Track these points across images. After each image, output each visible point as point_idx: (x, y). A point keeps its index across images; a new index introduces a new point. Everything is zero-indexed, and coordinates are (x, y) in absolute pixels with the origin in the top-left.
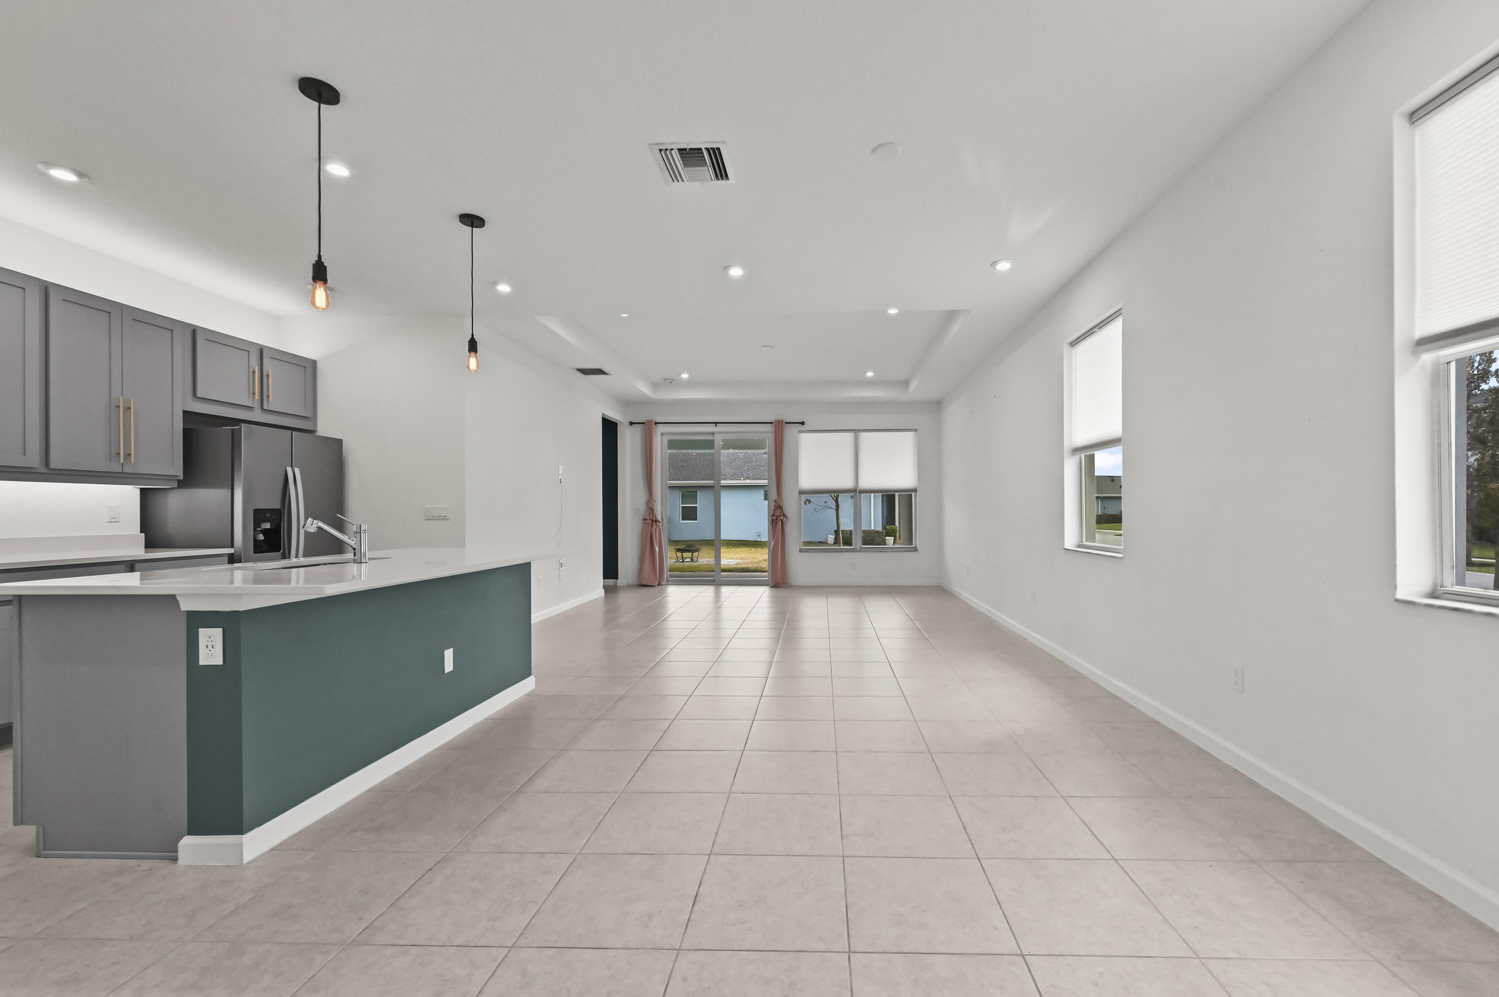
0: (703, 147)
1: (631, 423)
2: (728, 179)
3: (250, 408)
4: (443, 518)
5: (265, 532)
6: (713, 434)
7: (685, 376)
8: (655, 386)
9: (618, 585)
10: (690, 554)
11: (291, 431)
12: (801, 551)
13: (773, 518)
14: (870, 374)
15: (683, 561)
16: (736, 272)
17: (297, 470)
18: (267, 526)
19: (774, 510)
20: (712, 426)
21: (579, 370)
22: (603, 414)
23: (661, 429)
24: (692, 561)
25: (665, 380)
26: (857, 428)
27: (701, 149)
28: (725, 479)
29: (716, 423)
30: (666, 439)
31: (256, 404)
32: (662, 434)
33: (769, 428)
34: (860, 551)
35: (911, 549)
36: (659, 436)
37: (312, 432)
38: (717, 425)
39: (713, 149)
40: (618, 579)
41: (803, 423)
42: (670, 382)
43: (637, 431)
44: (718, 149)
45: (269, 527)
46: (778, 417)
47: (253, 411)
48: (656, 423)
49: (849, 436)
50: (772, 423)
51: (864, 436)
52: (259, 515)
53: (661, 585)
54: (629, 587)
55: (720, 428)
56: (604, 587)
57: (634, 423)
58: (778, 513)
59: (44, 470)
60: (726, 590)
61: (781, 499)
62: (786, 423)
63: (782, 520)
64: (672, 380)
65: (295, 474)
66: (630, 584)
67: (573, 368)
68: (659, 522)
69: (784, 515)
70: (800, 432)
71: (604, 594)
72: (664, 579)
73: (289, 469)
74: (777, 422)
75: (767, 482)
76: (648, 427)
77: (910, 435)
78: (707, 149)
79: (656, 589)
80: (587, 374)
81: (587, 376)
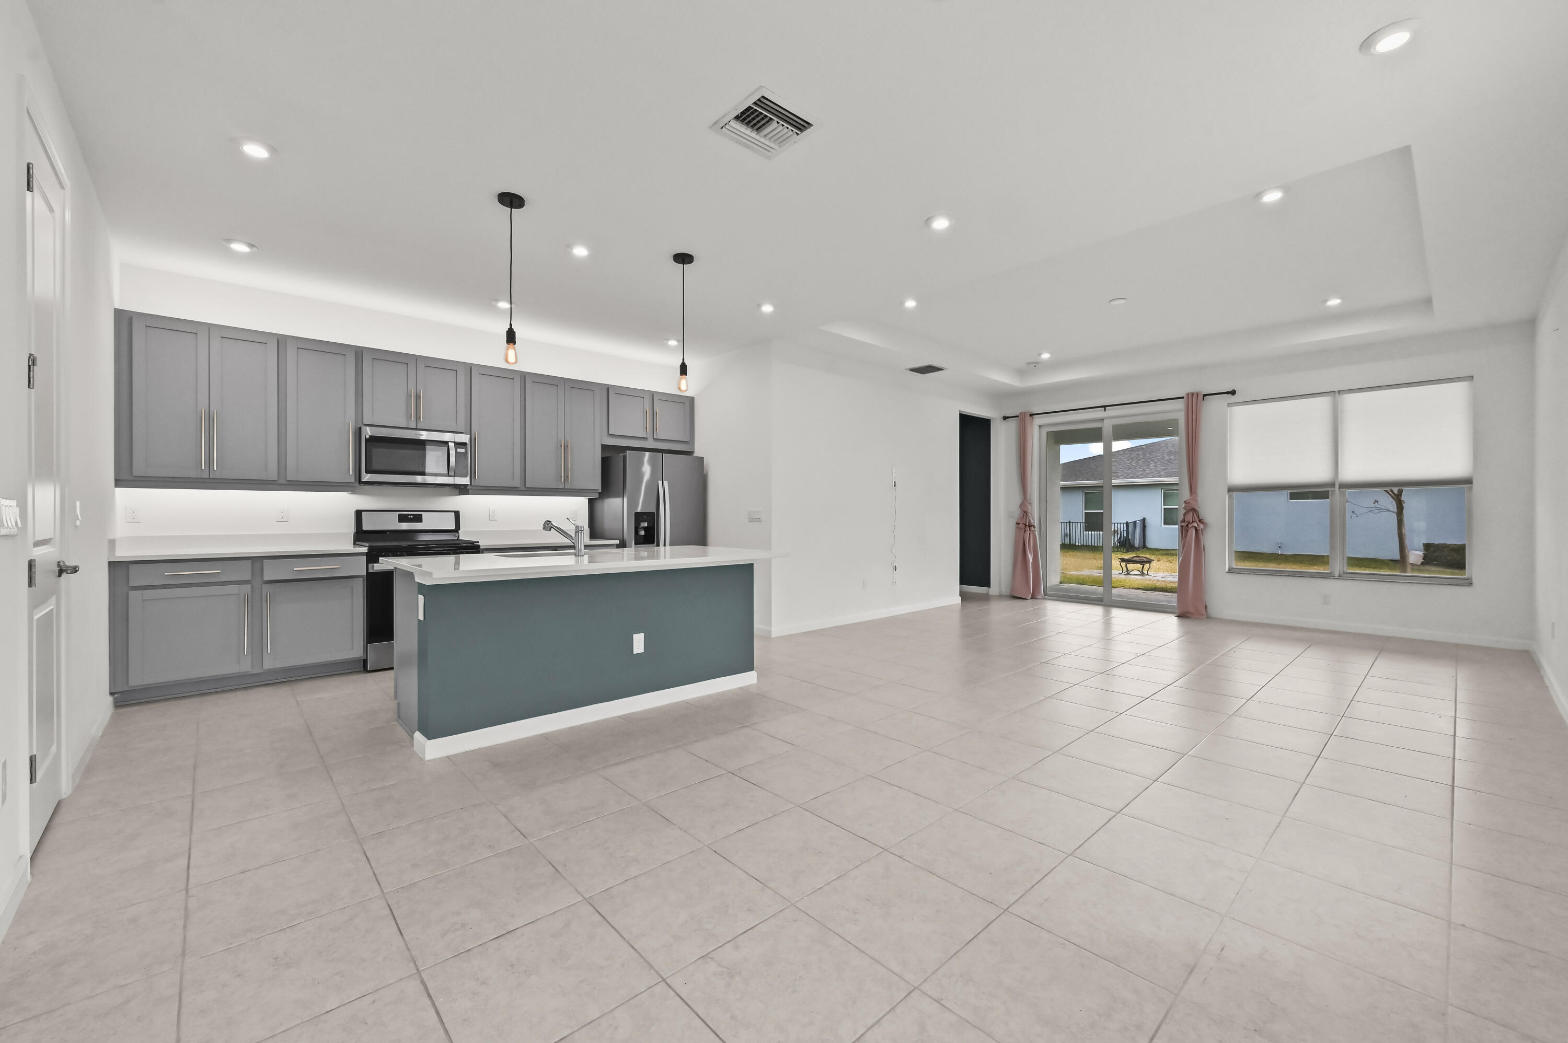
0: (749, 103)
1: (1005, 418)
2: (812, 125)
3: (645, 439)
4: (758, 520)
5: (645, 529)
6: (1102, 420)
7: (1046, 356)
8: (1021, 373)
9: (990, 593)
10: (1139, 566)
11: (661, 454)
12: (1231, 571)
13: (1183, 524)
14: (1334, 302)
15: (1128, 574)
16: (941, 224)
17: (666, 483)
18: (646, 524)
19: (1185, 514)
20: (1101, 410)
21: (912, 370)
22: (960, 411)
23: (1038, 421)
24: (1143, 574)
25: (1028, 364)
26: (1336, 389)
27: (750, 108)
28: (1118, 478)
29: (1105, 407)
30: (1045, 431)
31: (649, 436)
32: (1040, 426)
33: (1180, 405)
34: (1340, 577)
35: (1461, 582)
36: (1036, 430)
37: (690, 453)
38: (1107, 408)
39: (759, 100)
40: (990, 587)
41: (1233, 393)
42: (1035, 366)
43: (1012, 425)
44: (763, 97)
45: (647, 526)
46: (1190, 390)
47: (647, 440)
48: (1031, 415)
49: (1323, 403)
50: (1183, 398)
51: (1350, 400)
52: (639, 517)
53: (1037, 599)
54: (1001, 597)
55: (1110, 412)
56: (962, 594)
57: (1008, 417)
58: (1190, 517)
59: (524, 489)
60: (1116, 612)
61: (1196, 500)
62: (1205, 395)
63: (1196, 528)
64: (1037, 363)
65: (665, 487)
66: (1003, 594)
67: (906, 369)
68: (1034, 526)
69: (1200, 521)
70: (1229, 405)
71: (960, 601)
72: (1040, 592)
73: (660, 482)
74: (1190, 396)
75: (1178, 480)
76: (1023, 419)
77: (1459, 390)
78: (755, 103)
79: (1030, 602)
80: (926, 373)
81: (925, 375)
